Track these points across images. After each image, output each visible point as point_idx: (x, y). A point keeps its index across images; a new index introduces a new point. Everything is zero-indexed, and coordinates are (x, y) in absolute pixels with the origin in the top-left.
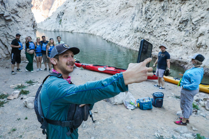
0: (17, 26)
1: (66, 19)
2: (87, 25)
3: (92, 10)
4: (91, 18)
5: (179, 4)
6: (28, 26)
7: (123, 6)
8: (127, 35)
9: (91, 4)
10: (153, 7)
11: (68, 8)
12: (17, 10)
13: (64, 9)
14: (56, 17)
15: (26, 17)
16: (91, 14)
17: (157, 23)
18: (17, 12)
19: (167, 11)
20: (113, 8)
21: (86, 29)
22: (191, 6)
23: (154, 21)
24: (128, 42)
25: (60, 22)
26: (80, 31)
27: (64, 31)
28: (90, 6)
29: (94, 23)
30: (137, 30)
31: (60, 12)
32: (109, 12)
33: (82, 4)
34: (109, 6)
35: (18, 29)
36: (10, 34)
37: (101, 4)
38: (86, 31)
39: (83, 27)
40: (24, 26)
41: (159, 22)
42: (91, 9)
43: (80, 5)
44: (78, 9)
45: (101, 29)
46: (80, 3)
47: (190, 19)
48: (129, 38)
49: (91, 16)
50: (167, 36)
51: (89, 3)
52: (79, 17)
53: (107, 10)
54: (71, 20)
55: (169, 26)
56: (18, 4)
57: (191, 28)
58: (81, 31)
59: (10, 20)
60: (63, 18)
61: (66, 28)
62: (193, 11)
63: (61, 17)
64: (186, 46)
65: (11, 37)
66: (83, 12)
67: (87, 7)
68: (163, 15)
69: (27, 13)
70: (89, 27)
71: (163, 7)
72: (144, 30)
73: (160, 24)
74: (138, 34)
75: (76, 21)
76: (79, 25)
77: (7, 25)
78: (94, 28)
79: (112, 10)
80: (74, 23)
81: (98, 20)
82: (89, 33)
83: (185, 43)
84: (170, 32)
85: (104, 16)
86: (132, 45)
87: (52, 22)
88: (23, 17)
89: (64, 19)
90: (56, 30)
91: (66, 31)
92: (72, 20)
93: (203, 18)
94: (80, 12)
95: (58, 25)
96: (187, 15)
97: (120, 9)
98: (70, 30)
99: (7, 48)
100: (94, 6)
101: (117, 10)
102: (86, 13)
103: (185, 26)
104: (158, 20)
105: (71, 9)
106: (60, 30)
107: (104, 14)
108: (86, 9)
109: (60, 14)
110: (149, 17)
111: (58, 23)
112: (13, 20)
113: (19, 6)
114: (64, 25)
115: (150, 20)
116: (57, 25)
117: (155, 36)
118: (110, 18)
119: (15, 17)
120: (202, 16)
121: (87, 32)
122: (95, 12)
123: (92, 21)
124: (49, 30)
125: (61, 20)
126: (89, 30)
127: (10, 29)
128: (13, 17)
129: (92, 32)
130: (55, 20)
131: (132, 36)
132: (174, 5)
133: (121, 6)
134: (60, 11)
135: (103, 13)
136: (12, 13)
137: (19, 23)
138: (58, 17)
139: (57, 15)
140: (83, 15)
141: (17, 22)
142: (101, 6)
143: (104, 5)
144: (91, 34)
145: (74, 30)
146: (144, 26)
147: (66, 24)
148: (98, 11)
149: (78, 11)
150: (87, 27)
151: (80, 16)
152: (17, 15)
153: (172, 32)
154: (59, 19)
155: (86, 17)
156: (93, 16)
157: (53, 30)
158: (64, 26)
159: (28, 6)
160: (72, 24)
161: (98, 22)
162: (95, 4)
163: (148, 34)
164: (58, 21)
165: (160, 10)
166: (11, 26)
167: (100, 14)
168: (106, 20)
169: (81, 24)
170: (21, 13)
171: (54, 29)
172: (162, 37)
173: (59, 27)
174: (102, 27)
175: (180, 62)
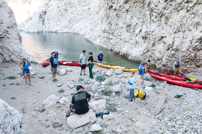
0: (9, 41)
1: (49, 19)
2: (71, 24)
3: (74, 9)
4: (74, 17)
5: (125, 13)
6: (16, 40)
7: (102, 5)
8: (99, 35)
9: (72, 3)
10: (112, 14)
11: (49, 7)
12: (7, 30)
13: (46, 8)
14: (39, 18)
15: (14, 33)
16: (74, 13)
17: (115, 26)
18: (7, 31)
19: (120, 17)
20: (94, 7)
21: (70, 28)
22: (131, 16)
23: (113, 25)
24: (100, 41)
25: (43, 22)
26: (64, 31)
27: (48, 32)
28: (71, 5)
29: (77, 22)
30: (105, 32)
31: (42, 12)
32: (91, 10)
33: (63, 3)
34: (90, 4)
35: (10, 43)
36: (4, 46)
37: (83, 2)
38: (70, 31)
39: (67, 26)
40: (13, 40)
41: (116, 25)
42: (74, 7)
43: (62, 4)
44: (60, 9)
45: (83, 28)
46: (62, 3)
47: (131, 24)
48: (100, 37)
49: (74, 15)
50: (121, 36)
51: (70, 2)
52: (62, 17)
53: (89, 9)
54: (54, 20)
55: (122, 29)
56: (8, 26)
57: (132, 30)
58: (66, 31)
59: (3, 37)
60: (45, 17)
61: (50, 28)
62: (132, 19)
63: (43, 16)
64: (131, 43)
65: (5, 48)
66: (65, 11)
67: (69, 6)
68: (118, 20)
69: (14, 31)
70: (72, 26)
71: (117, 14)
72: (108, 32)
73: (117, 27)
74: (105, 34)
75: (59, 20)
76: (63, 25)
77: (1, 40)
78: (78, 27)
79: (94, 8)
80: (58, 23)
81: (81, 19)
82: (74, 32)
83: (131, 40)
84: (123, 33)
85: (86, 14)
86: (103, 44)
87: (34, 23)
88: (12, 34)
89: (47, 19)
90: (40, 31)
91: (51, 31)
92: (56, 20)
93: (137, 23)
94: (62, 11)
95: (42, 26)
96: (129, 22)
97: (99, 8)
98: (54, 30)
99: (3, 56)
100: (76, 5)
101: (97, 9)
102: (69, 12)
103: (129, 29)
104: (116, 24)
105: (53, 9)
106: (43, 31)
107: (86, 13)
108: (68, 8)
109: (42, 14)
110: (110, 21)
111: (41, 24)
112: (5, 37)
113: (8, 28)
114: (47, 25)
115: (111, 24)
116: (40, 26)
117: (115, 36)
118: (91, 17)
119: (7, 35)
120: (136, 22)
121: (72, 32)
122: (77, 11)
123: (75, 20)
124: (32, 31)
125: (44, 20)
126: (73, 29)
127: (4, 43)
128: (5, 35)
129: (76, 31)
130: (38, 21)
131: (102, 36)
132: (123, 13)
133: (101, 5)
134: (42, 10)
135: (85, 11)
136: (4, 33)
137: (9, 38)
138: (41, 16)
139: (39, 15)
140: (66, 15)
141: (8, 38)
142: (83, 4)
143: (85, 4)
144: (75, 33)
145: (58, 30)
146: (108, 28)
147: (50, 25)
148: (81, 9)
149: (60, 10)
150: (71, 26)
151: (63, 15)
152: (8, 33)
153: (124, 33)
154: (42, 19)
155: (69, 16)
156: (76, 15)
157: (36, 31)
158: (47, 27)
159: (14, 26)
160: (55, 24)
161: (81, 21)
162: (76, 2)
163: (111, 34)
164: (41, 21)
165: (115, 17)
166: (4, 41)
167: (83, 13)
168: (88, 19)
169: (65, 24)
170: (10, 32)
171: (38, 30)
172: (119, 37)
173: (42, 27)
174: (84, 26)
175: (127, 54)
